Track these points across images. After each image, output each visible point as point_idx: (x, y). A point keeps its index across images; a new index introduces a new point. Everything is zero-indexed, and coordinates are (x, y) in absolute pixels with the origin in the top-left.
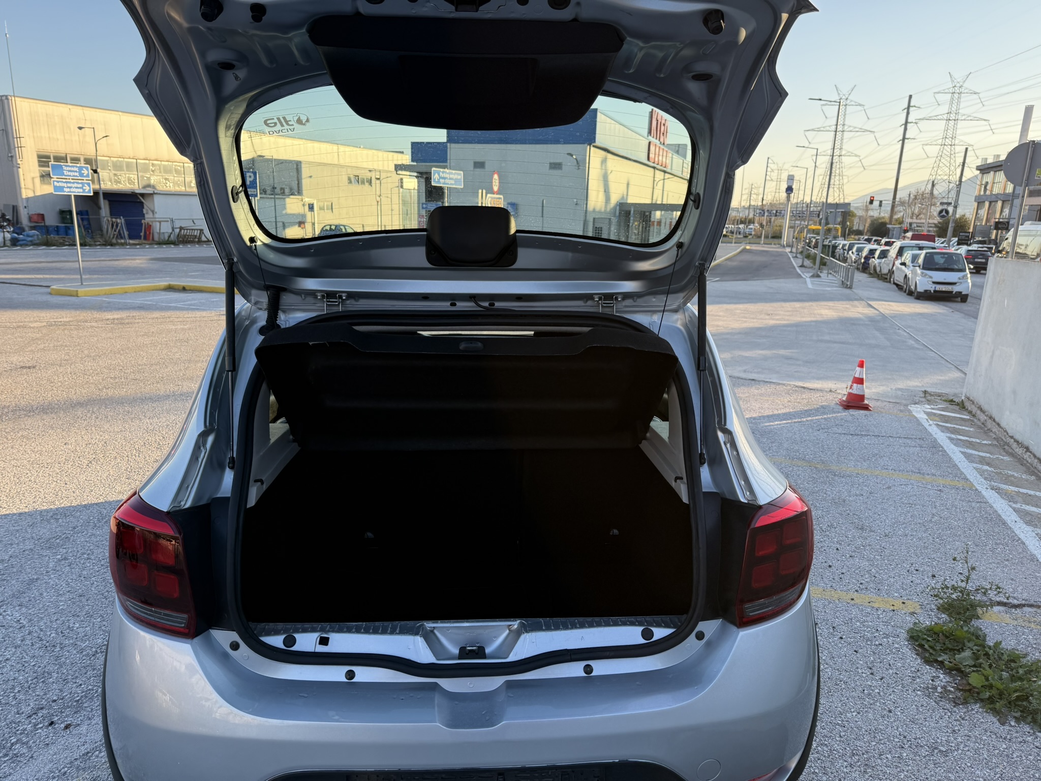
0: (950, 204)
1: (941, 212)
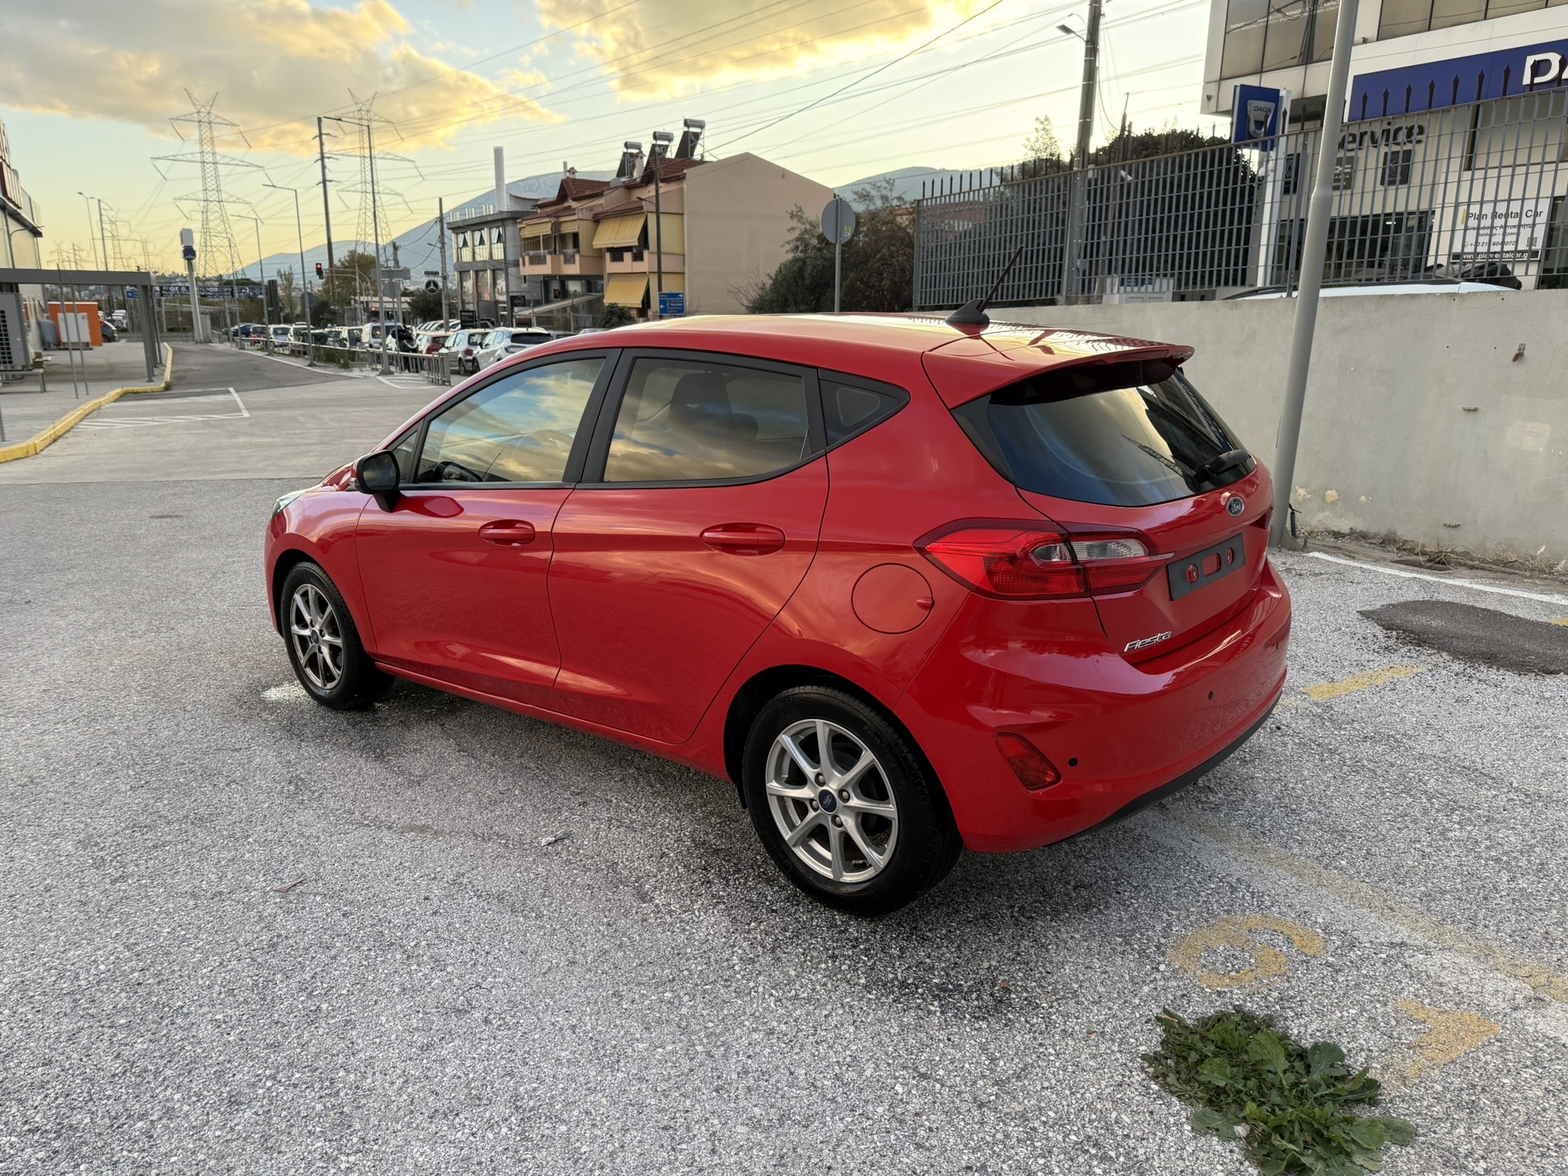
0: (436, 274)
1: (428, 284)
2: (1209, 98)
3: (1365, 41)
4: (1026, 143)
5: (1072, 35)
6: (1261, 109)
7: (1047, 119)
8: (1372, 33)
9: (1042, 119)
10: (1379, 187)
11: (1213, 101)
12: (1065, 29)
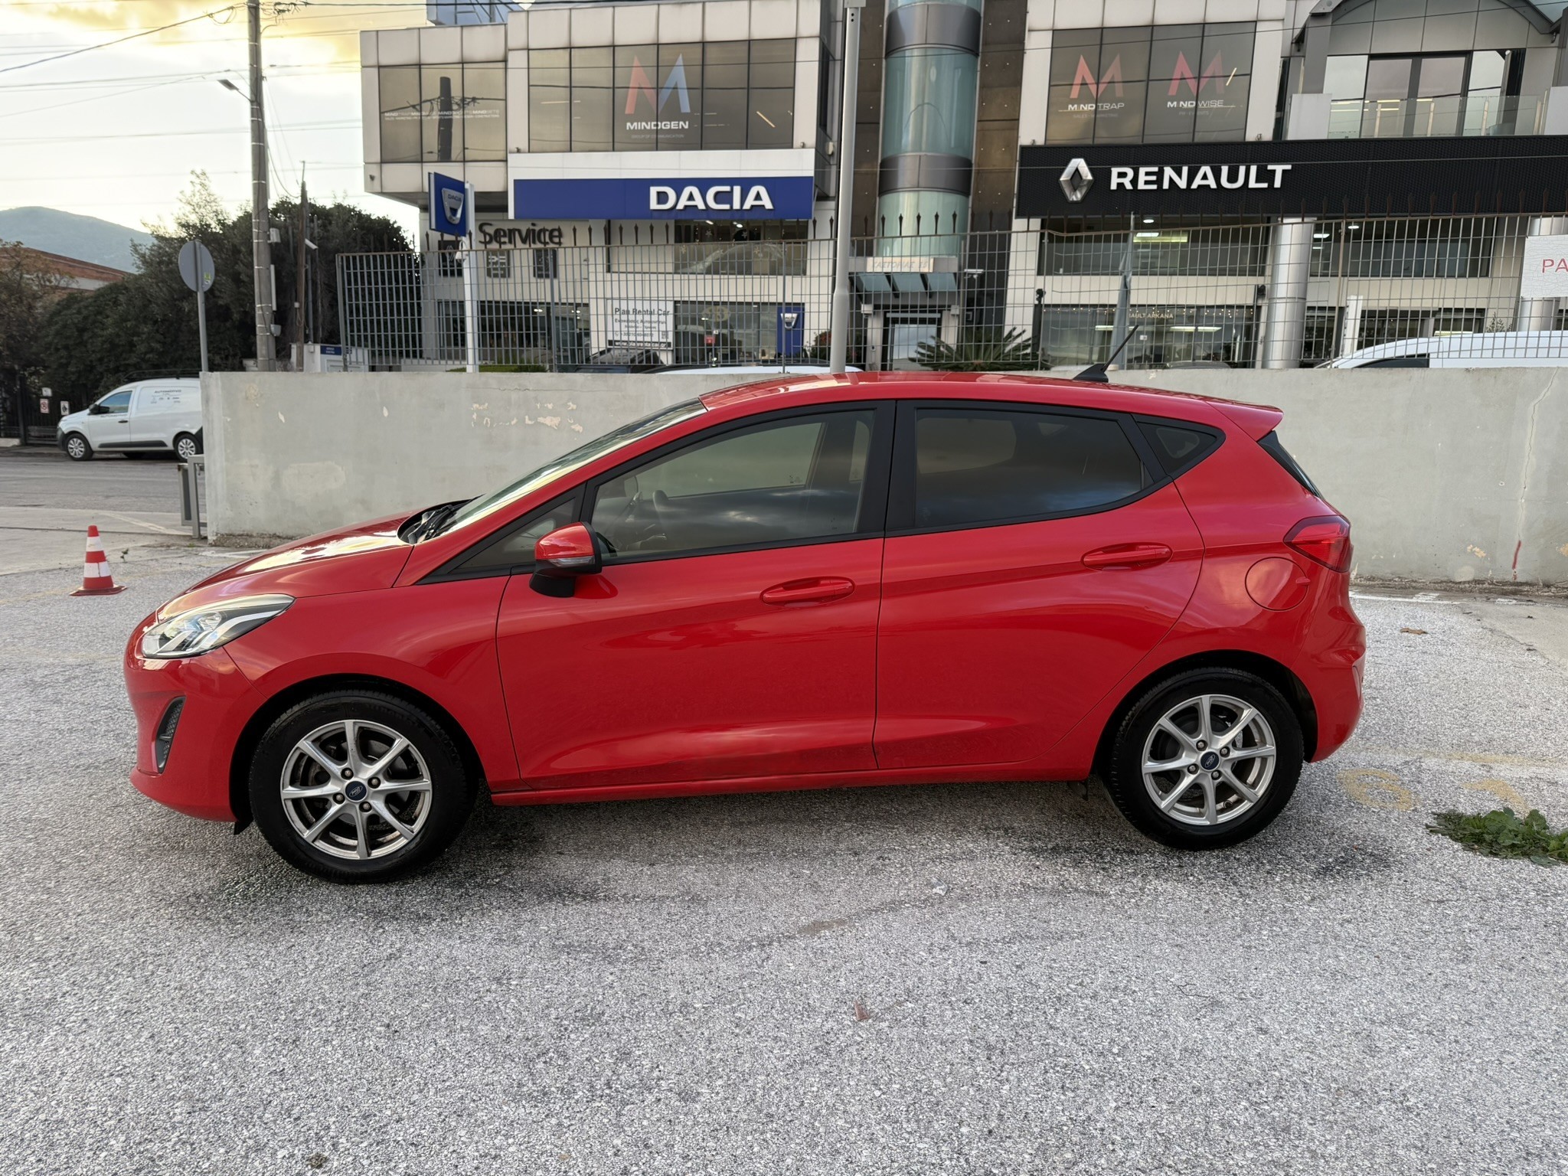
2: (372, 178)
3: (519, 151)
4: (181, 197)
5: (235, 91)
6: (453, 197)
7: (204, 174)
8: (524, 146)
9: (199, 172)
10: (533, 280)
11: (377, 181)
12: (228, 84)
